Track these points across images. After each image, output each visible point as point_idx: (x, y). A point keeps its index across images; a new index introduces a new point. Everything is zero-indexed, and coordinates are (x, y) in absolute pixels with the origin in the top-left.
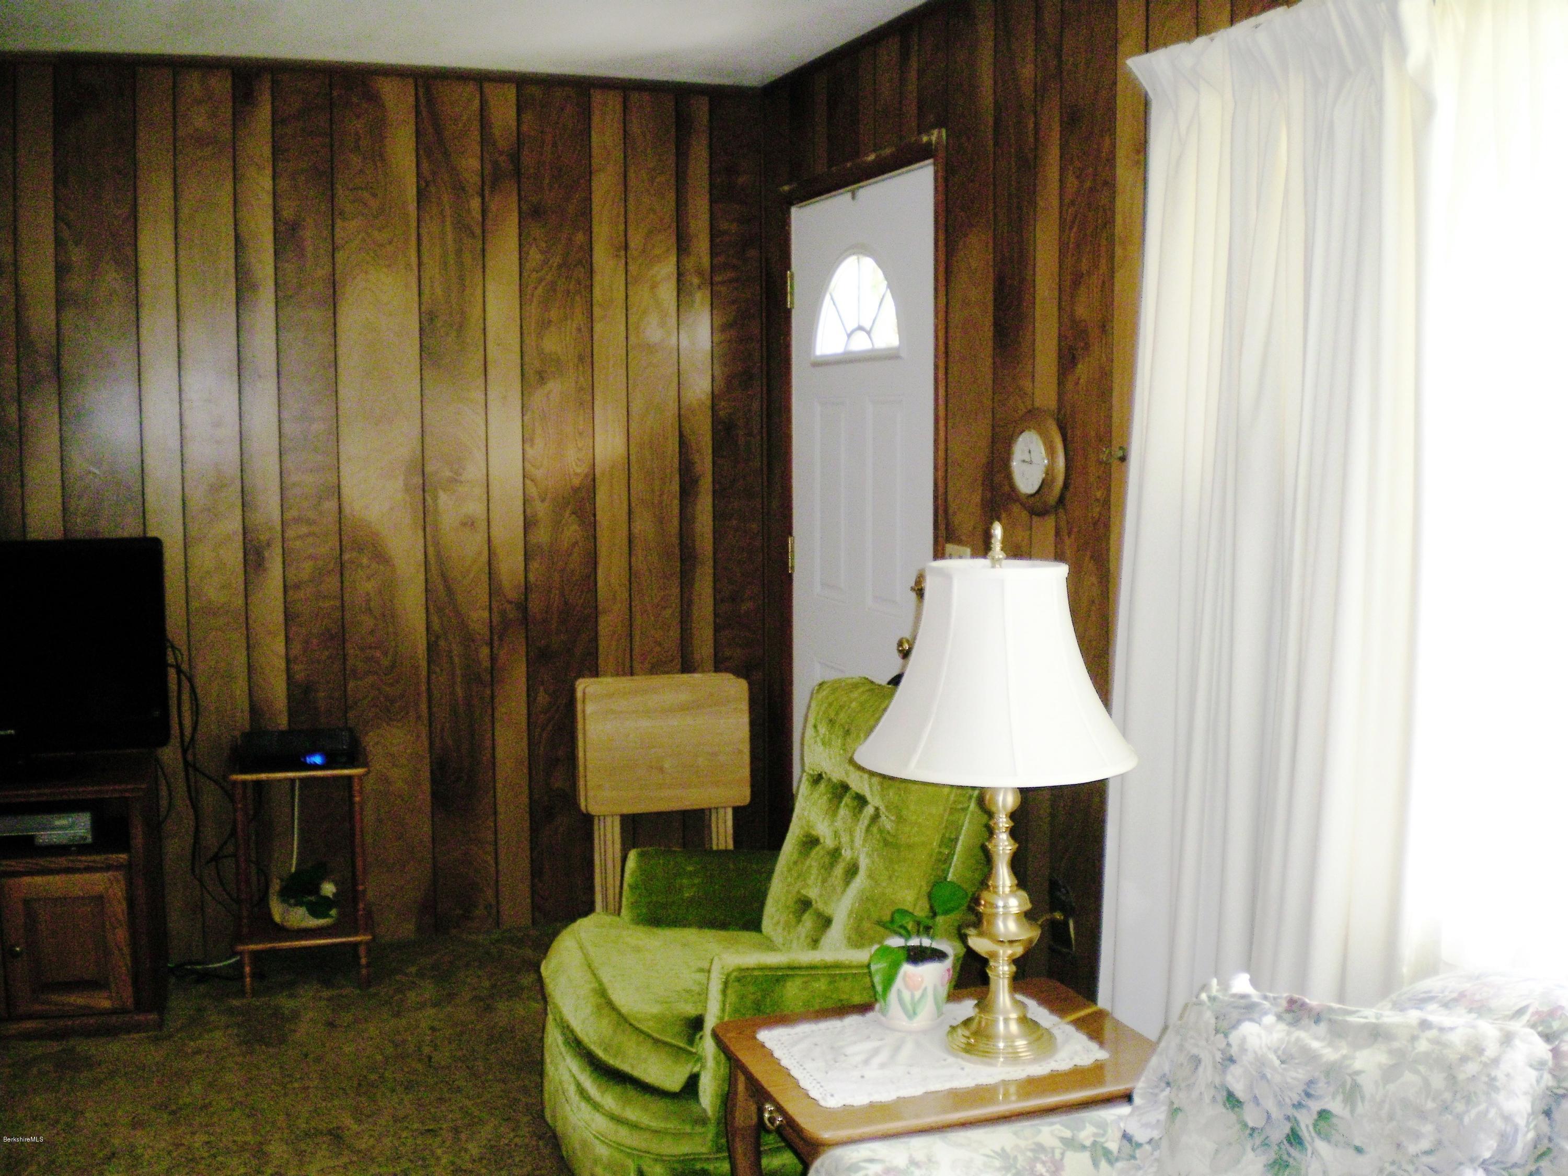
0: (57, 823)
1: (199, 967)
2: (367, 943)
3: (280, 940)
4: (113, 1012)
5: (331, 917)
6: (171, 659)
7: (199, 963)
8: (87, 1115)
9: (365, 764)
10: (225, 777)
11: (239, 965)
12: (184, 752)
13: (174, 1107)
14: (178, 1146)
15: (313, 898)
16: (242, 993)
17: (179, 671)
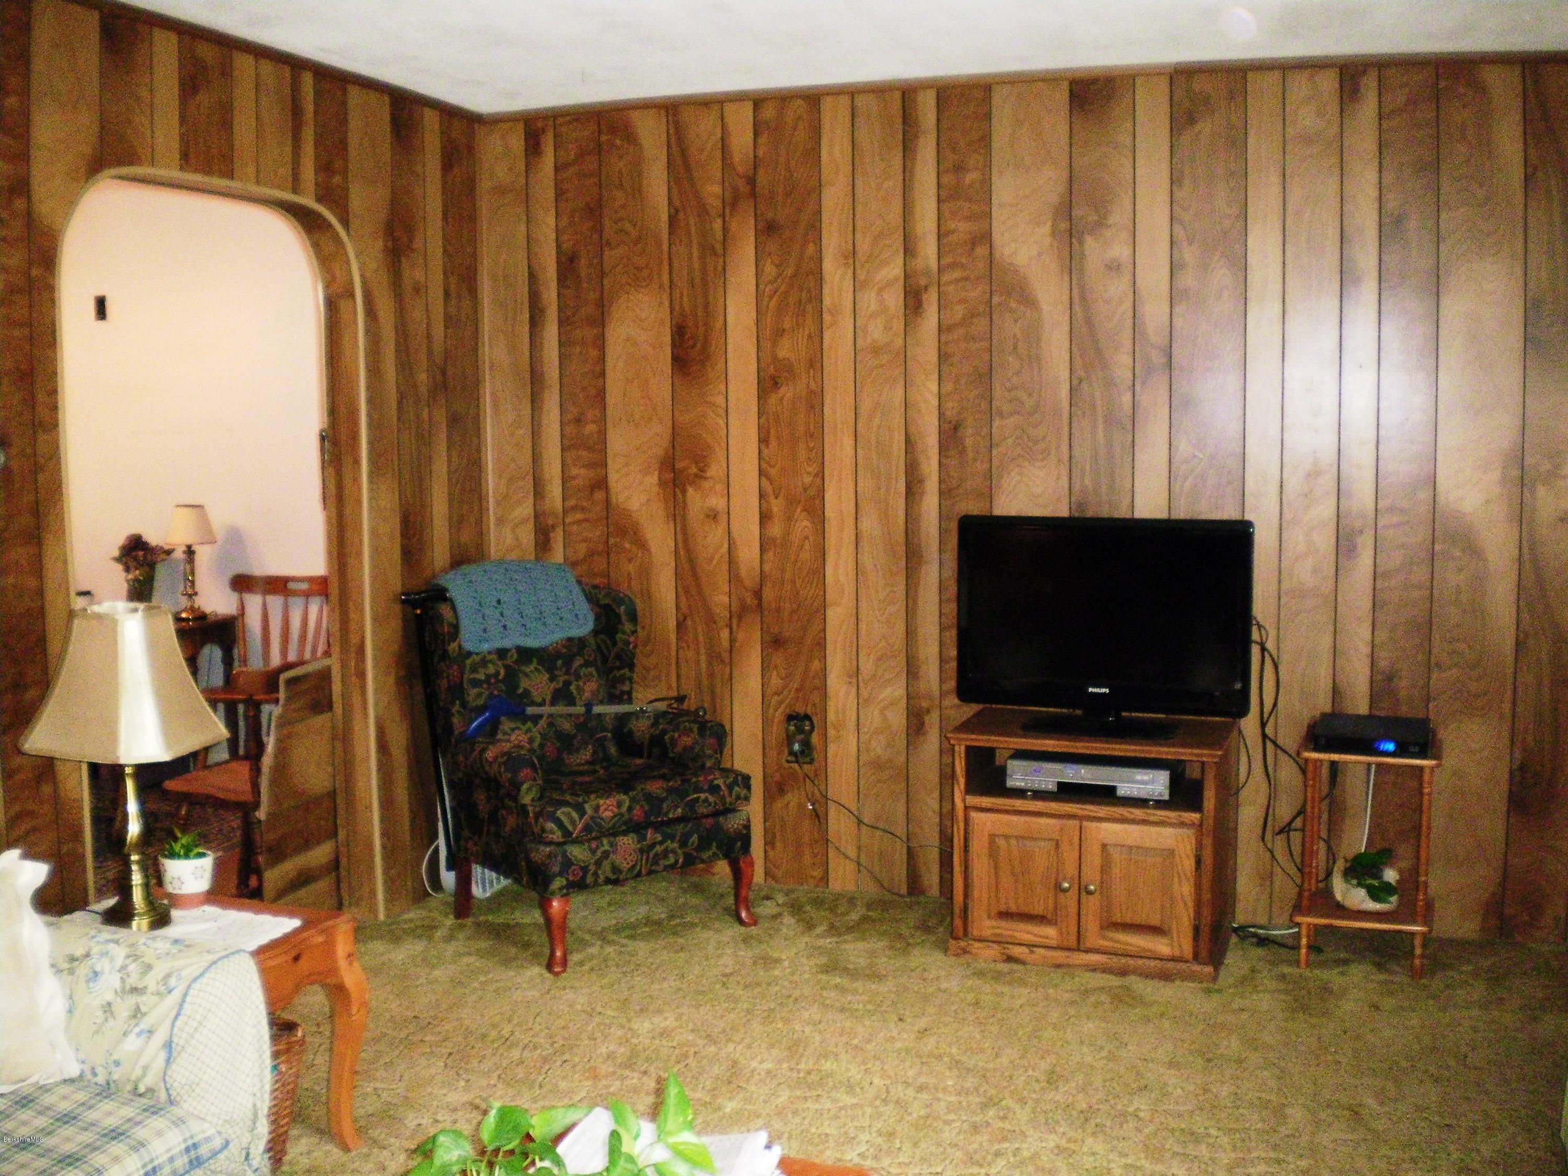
0: (1139, 777)
1: (1261, 931)
2: (1424, 934)
3: (1339, 917)
4: (1173, 959)
5: (1389, 902)
6: (1255, 636)
7: (1261, 927)
8: (1130, 1047)
9: (1437, 757)
10: (1298, 754)
11: (1298, 936)
12: (1263, 725)
13: (1210, 1056)
14: (1206, 1091)
15: (1376, 883)
16: (1297, 963)
17: (1263, 649)
